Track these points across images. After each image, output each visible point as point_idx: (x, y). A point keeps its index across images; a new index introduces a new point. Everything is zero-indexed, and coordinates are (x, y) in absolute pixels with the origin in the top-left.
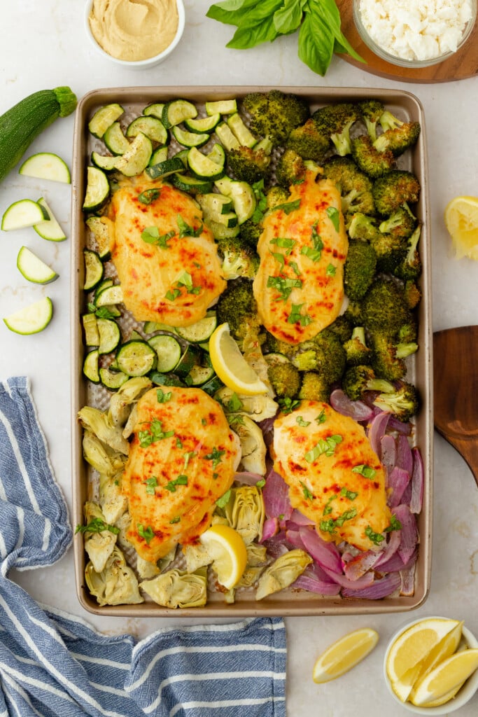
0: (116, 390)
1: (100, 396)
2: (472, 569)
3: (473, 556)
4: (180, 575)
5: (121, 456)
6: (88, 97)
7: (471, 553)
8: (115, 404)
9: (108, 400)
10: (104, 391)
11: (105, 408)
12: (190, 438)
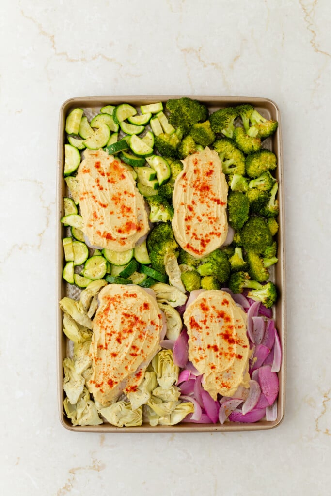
0: (84, 288)
1: (74, 291)
2: (317, 428)
3: (318, 419)
4: (126, 405)
5: (87, 330)
6: (68, 103)
7: (316, 417)
8: (84, 297)
9: (79, 294)
10: (77, 289)
11: (77, 299)
12: (132, 316)
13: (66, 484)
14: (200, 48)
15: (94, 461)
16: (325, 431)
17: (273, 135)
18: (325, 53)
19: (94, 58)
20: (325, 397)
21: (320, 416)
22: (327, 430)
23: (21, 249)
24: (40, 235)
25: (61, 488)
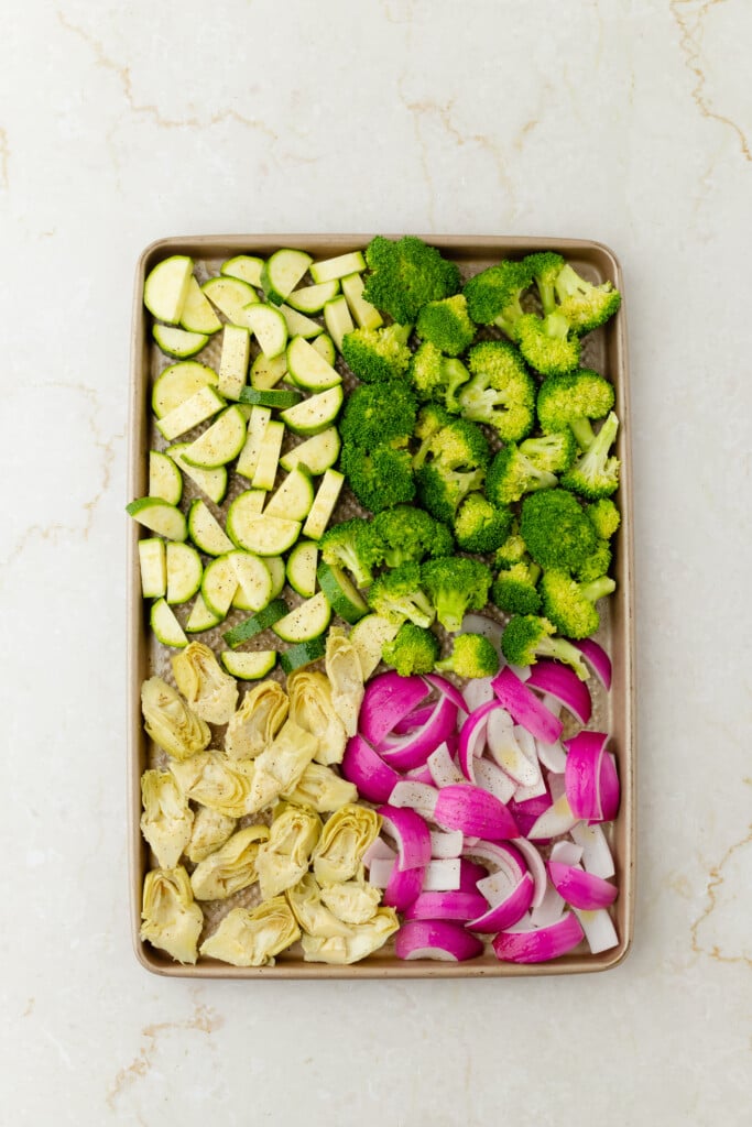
2: (694, 944)
3: (695, 926)
6: (153, 249)
7: (693, 921)
13: (136, 1060)
14: (450, 102)
15: (198, 1010)
16: (712, 951)
17: (608, 326)
18: (725, 120)
19: (215, 120)
20: (712, 875)
21: (702, 918)
22: (716, 949)
23: (46, 536)
24: (89, 506)
25: (125, 1068)
